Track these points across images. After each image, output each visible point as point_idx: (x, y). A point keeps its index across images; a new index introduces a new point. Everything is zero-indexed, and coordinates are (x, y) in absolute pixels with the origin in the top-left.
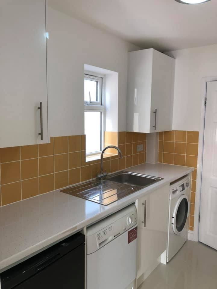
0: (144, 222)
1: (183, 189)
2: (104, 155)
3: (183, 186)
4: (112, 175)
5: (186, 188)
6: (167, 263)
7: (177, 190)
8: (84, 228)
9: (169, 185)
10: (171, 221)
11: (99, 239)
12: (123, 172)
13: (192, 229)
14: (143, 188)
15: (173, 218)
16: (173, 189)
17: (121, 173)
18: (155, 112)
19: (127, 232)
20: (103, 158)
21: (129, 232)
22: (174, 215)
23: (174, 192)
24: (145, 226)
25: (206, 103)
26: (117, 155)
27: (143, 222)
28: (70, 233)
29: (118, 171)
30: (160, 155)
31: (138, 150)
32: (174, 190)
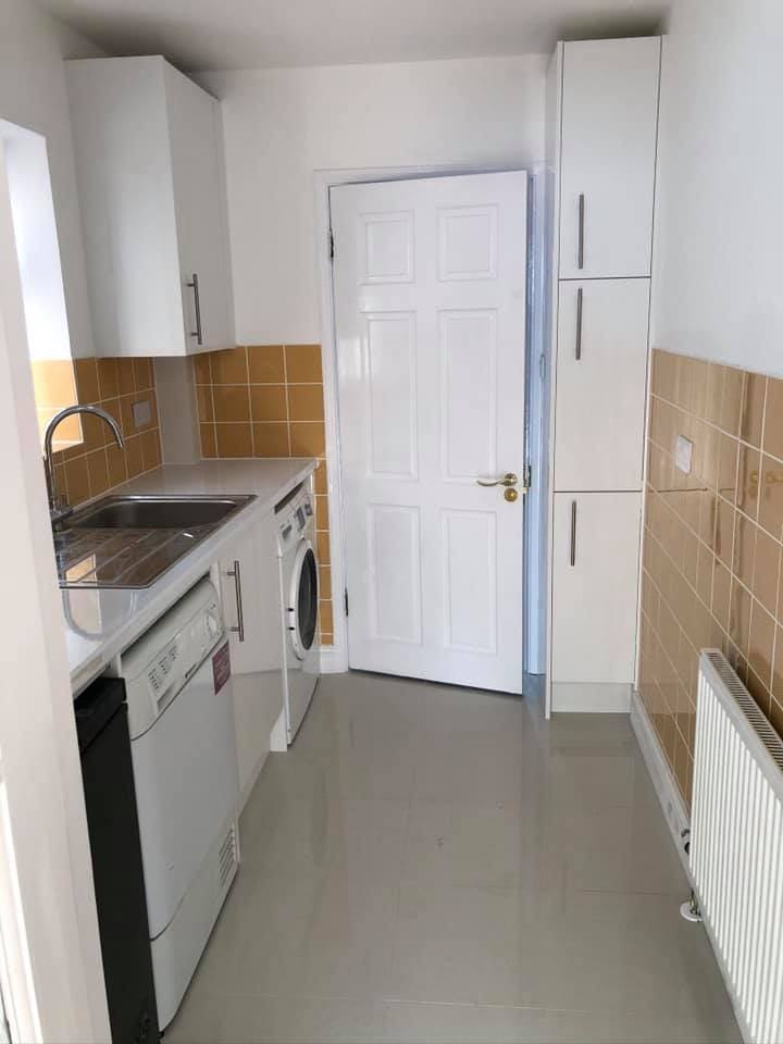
0: (240, 629)
1: (302, 523)
2: (53, 442)
3: (299, 512)
4: (83, 513)
5: (308, 520)
6: (289, 746)
7: (290, 528)
8: (115, 657)
9: (273, 511)
10: (287, 619)
11: (156, 687)
12: (109, 499)
13: (329, 641)
14: (218, 527)
15: (291, 610)
16: (283, 526)
17: (105, 504)
18: (195, 285)
19: (210, 662)
20: (54, 450)
21: (214, 659)
22: (294, 602)
23: (286, 533)
24: (242, 639)
25: (332, 255)
26: (81, 441)
27: (234, 629)
28: (90, 676)
29: (92, 500)
30: (206, 431)
31: (138, 424)
32: (284, 528)
